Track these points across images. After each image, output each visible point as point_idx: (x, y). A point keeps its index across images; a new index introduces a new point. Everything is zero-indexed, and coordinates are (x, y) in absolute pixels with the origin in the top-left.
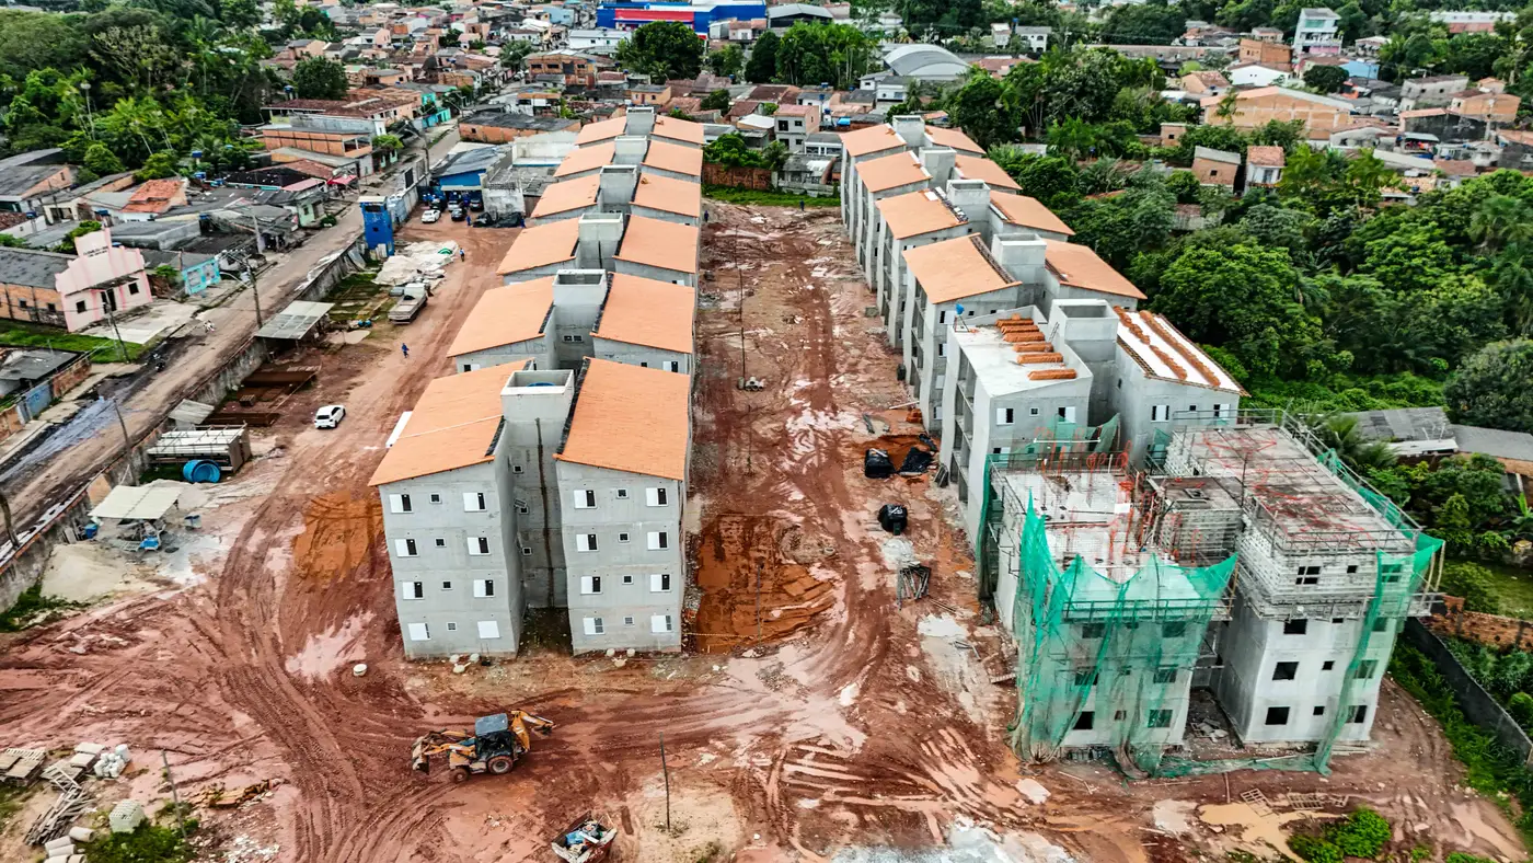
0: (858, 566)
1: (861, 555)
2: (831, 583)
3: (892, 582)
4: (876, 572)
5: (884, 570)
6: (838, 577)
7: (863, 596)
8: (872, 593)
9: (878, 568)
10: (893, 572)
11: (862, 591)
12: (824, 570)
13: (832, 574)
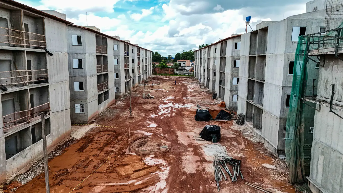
0: (183, 158)
1: (187, 151)
2: (158, 167)
3: (210, 169)
4: (197, 161)
5: (203, 161)
6: (165, 163)
7: (184, 177)
8: (192, 175)
9: (199, 159)
10: (210, 162)
11: (185, 173)
12: (156, 159)
13: (160, 161)
